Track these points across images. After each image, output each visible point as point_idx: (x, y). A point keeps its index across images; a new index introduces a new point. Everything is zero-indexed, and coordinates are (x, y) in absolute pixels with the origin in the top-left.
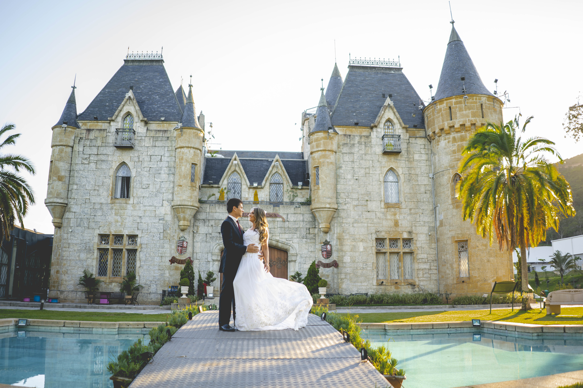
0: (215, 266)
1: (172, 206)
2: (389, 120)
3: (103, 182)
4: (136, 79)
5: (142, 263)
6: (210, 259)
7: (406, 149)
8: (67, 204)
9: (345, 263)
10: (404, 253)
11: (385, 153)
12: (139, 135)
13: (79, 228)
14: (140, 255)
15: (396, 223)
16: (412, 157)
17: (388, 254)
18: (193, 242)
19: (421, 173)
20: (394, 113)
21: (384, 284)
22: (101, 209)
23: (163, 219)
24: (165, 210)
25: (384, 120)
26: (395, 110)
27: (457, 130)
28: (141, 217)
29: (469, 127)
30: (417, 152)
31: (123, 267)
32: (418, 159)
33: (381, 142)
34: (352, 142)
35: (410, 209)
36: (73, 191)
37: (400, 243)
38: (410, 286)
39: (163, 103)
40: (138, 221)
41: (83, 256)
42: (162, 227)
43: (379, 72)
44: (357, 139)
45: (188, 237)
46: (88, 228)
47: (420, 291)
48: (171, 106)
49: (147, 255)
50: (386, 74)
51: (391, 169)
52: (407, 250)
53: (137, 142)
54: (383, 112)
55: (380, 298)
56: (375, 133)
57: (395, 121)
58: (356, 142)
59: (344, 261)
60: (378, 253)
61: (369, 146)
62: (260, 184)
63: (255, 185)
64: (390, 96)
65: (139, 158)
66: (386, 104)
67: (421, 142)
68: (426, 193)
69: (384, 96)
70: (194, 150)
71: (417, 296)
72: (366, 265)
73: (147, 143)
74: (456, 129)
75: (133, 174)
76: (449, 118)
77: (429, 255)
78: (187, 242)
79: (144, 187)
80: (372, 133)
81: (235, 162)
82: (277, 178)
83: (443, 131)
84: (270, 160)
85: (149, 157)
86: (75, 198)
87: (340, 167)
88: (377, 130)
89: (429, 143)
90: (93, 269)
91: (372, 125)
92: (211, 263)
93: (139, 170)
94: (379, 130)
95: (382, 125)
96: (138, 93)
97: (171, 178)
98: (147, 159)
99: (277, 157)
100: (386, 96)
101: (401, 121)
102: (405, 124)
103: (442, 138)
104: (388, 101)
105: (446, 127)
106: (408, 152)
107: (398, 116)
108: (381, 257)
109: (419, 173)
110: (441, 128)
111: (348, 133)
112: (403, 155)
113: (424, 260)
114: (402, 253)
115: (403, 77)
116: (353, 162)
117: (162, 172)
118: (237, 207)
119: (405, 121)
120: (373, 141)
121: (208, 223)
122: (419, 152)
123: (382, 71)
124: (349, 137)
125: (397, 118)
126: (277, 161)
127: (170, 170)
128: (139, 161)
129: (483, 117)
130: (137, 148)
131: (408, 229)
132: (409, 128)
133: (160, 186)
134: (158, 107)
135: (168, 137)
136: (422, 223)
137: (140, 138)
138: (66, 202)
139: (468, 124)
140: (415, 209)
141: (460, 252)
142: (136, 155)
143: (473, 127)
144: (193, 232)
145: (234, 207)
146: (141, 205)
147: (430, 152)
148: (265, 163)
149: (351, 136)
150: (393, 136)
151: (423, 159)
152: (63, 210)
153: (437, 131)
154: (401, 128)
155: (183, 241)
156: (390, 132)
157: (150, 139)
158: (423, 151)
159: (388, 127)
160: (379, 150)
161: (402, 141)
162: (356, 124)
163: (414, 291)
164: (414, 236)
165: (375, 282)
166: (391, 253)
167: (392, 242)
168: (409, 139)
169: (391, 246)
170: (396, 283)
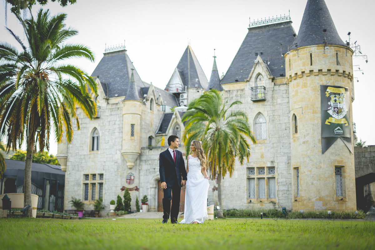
0: (152, 192)
1: (122, 153)
2: (260, 74)
3: (85, 141)
4: (108, 67)
5: (106, 191)
6: (149, 187)
7: (271, 96)
8: (67, 157)
9: (225, 187)
10: (268, 178)
12: (103, 108)
13: (74, 171)
14: (105, 186)
15: (262, 155)
16: (276, 101)
17: (256, 179)
18: (139, 176)
19: (283, 113)
21: (252, 202)
22: (84, 158)
23: (117, 162)
24: (118, 157)
25: (255, 75)
26: (263, 65)
28: (105, 162)
30: (280, 97)
31: (96, 195)
32: (280, 102)
34: (231, 96)
35: (273, 144)
36: (70, 148)
38: (272, 204)
39: (121, 83)
40: (104, 164)
41: (76, 188)
42: (116, 168)
44: (235, 93)
45: (135, 173)
46: (78, 171)
47: (279, 208)
48: (125, 84)
49: (109, 186)
53: (102, 113)
54: (253, 69)
57: (263, 74)
58: (234, 95)
59: (225, 185)
60: (249, 179)
61: (243, 97)
64: (261, 54)
65: (103, 124)
66: (256, 61)
67: (284, 88)
68: (286, 129)
70: (132, 115)
72: (240, 188)
73: (107, 113)
74: (315, 73)
75: (100, 135)
76: (310, 64)
77: (287, 180)
78: (134, 176)
79: (106, 142)
80: (246, 87)
85: (108, 122)
86: (71, 152)
88: (249, 84)
90: (81, 197)
91: (247, 79)
92: (150, 189)
93: (103, 131)
94: (251, 83)
95: (253, 80)
96: (109, 77)
97: (121, 135)
98: (107, 124)
100: (258, 54)
101: (268, 74)
102: (271, 75)
104: (258, 59)
106: (273, 98)
109: (281, 114)
112: (269, 101)
113: (283, 183)
114: (266, 178)
117: (116, 131)
118: (174, 142)
119: (270, 73)
121: (147, 163)
122: (282, 97)
123: (274, 27)
124: (229, 92)
127: (120, 130)
128: (103, 126)
130: (102, 117)
131: (271, 160)
133: (115, 141)
134: (118, 86)
135: (118, 108)
136: (282, 154)
137: (103, 110)
138: (66, 156)
140: (277, 143)
142: (102, 122)
143: (304, 74)
144: (139, 169)
145: (171, 142)
146: (105, 154)
149: (231, 91)
151: (285, 102)
152: (65, 160)
154: (268, 79)
155: (131, 176)
157: (109, 110)
159: (260, 80)
161: (268, 89)
162: (237, 81)
163: (275, 208)
164: (275, 165)
165: (245, 201)
166: (259, 178)
167: (261, 170)
168: (274, 87)
169: (259, 173)
170: (261, 201)
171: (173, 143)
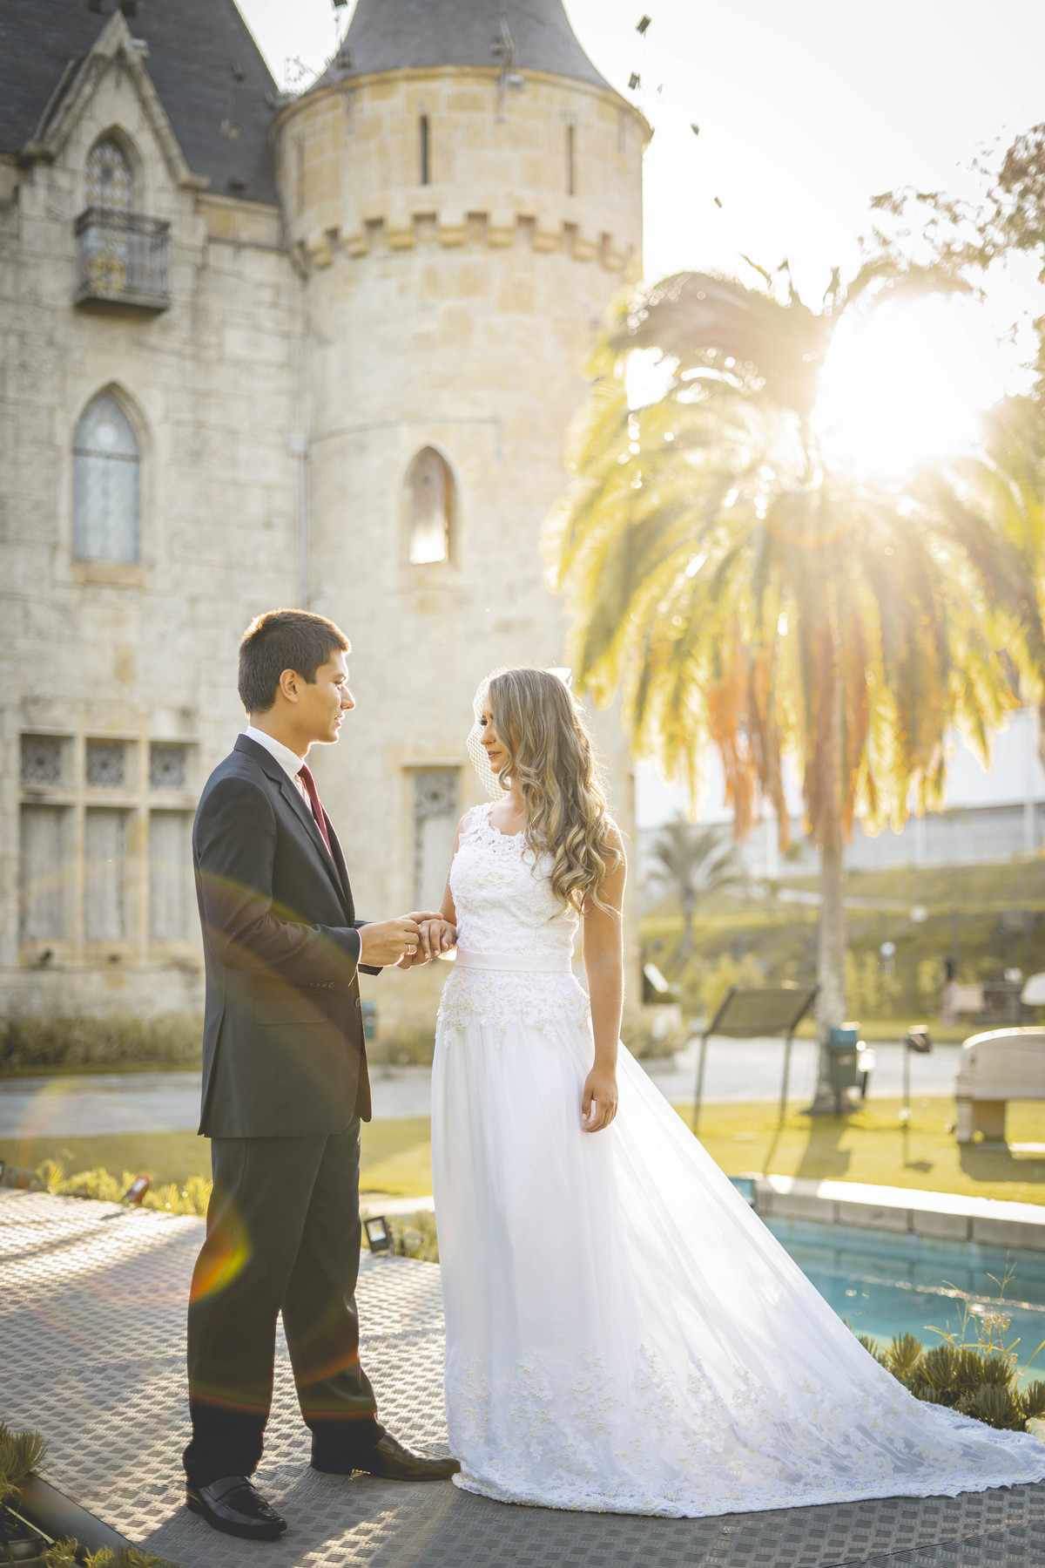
2: (114, 139)
7: (187, 298)
10: (157, 813)
11: (90, 305)
15: (124, 661)
16: (215, 340)
17: (78, 816)
19: (255, 424)
20: (144, 103)
21: (55, 961)
26: (149, 90)
27: (450, 237)
29: (507, 231)
30: (241, 320)
32: (240, 354)
33: (70, 246)
37: (139, 764)
51: (113, 392)
52: (169, 796)
54: (88, 89)
56: (41, 193)
57: (146, 143)
60: (32, 807)
66: (105, 46)
67: (264, 269)
68: (268, 525)
74: (446, 230)
76: (415, 173)
80: (25, 193)
83: (378, 235)
88: (50, 178)
89: (297, 282)
91: (31, 147)
94: (63, 180)
95: (77, 157)
100: (105, 6)
101: (175, 151)
102: (192, 168)
103: (370, 267)
104: (117, 35)
105: (399, 219)
106: (197, 313)
107: (162, 122)
108: (43, 827)
109: (246, 425)
110: (373, 213)
112: (174, 327)
114: (143, 815)
118: (309, 678)
119: (192, 156)
120: (29, 231)
122: (251, 322)
125: (157, 133)
129: (571, 191)
131: (180, 698)
132: (211, 190)
139: (502, 217)
140: (215, 598)
141: (420, 821)
143: (523, 232)
145: (287, 676)
147: (298, 327)
150: (129, 223)
151: (266, 356)
153: (351, 227)
154: (170, 185)
156: (116, 196)
158: (266, 318)
159: (107, 173)
160: (56, 285)
161: (171, 251)
164: (205, 730)
165: (10, 953)
166: (93, 811)
167: (99, 758)
168: (204, 250)
169: (91, 777)
170: (114, 959)
171: (300, 684)
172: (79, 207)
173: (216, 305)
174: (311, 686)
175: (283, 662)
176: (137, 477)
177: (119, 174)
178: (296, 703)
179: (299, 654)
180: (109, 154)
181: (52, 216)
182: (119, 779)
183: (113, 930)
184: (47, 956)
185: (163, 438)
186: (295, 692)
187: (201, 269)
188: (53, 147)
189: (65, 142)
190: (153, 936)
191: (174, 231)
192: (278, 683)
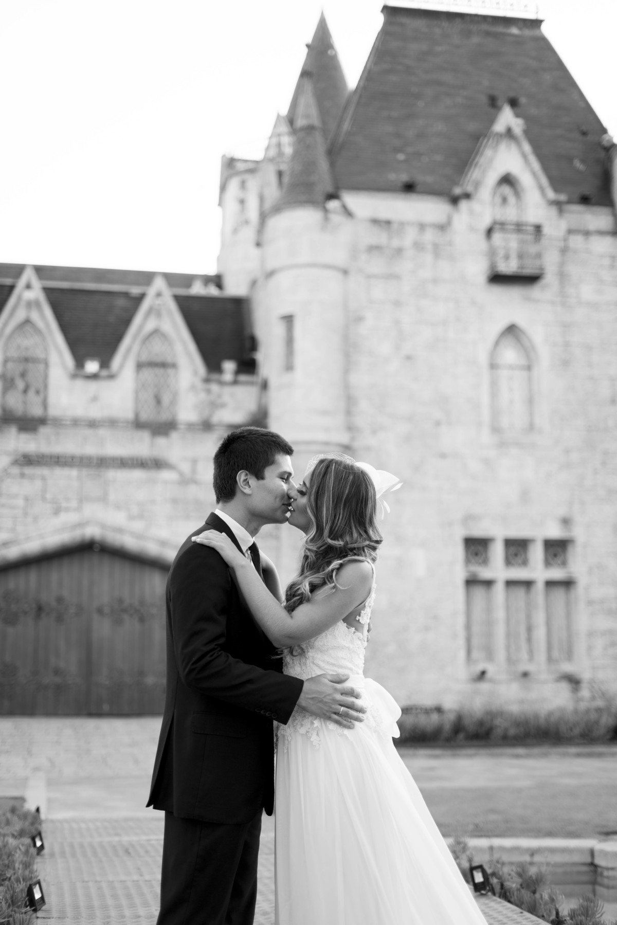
2: (507, 180)
7: (556, 268)
10: (549, 584)
11: (497, 278)
15: (526, 491)
16: (574, 292)
17: (499, 588)
20: (524, 156)
21: (489, 675)
25: (492, 177)
26: (527, 147)
30: (591, 279)
32: (591, 298)
33: (482, 244)
34: (395, 243)
35: (567, 451)
37: (537, 553)
38: (565, 683)
43: (474, 28)
44: (411, 235)
47: (593, 698)
50: (495, 35)
51: (512, 330)
52: (557, 574)
54: (490, 153)
55: (481, 723)
56: (464, 216)
57: (526, 181)
58: (408, 243)
60: (472, 582)
61: (445, 254)
62: (105, 364)
63: (92, 366)
64: (514, 103)
66: (499, 127)
67: (602, 246)
69: (494, 103)
71: (593, 716)
72: (435, 617)
80: (455, 217)
81: (29, 295)
82: (157, 349)
84: (135, 290)
87: (360, 319)
91: (457, 191)
94: (477, 207)
95: (485, 193)
99: (159, 284)
100: (499, 103)
101: (545, 181)
102: (556, 191)
104: (507, 118)
106: (562, 276)
107: (537, 166)
108: (479, 593)
109: (596, 342)
111: (383, 215)
112: (549, 286)
113: (607, 605)
114: (540, 586)
115: (545, 46)
116: (397, 304)
118: (259, 476)
119: (556, 183)
120: (458, 239)
122: (596, 279)
124: (385, 227)
125: (534, 174)
126: (159, 295)
131: (562, 512)
132: (569, 202)
136: (602, 491)
140: (580, 449)
145: (241, 476)
148: (121, 302)
149: (393, 225)
150: (519, 227)
151: (606, 298)
154: (543, 202)
156: (510, 214)
158: (607, 275)
159: (504, 200)
160: (478, 270)
161: (544, 241)
162: (409, 188)
163: (578, 700)
164: (578, 533)
165: (460, 671)
166: (510, 583)
167: (513, 550)
168: (565, 240)
169: (508, 562)
170: (525, 675)
171: (253, 481)
172: (486, 222)
173: (573, 270)
174: (261, 482)
175: (238, 466)
176: (530, 379)
177: (512, 199)
178: (250, 495)
179: (249, 458)
180: (506, 190)
181: (472, 229)
182: (525, 563)
183: (524, 655)
184: (483, 673)
185: (544, 354)
186: (250, 487)
187: (564, 251)
188: (469, 188)
189: (477, 185)
190: (550, 659)
191: (546, 230)
192: (236, 482)
